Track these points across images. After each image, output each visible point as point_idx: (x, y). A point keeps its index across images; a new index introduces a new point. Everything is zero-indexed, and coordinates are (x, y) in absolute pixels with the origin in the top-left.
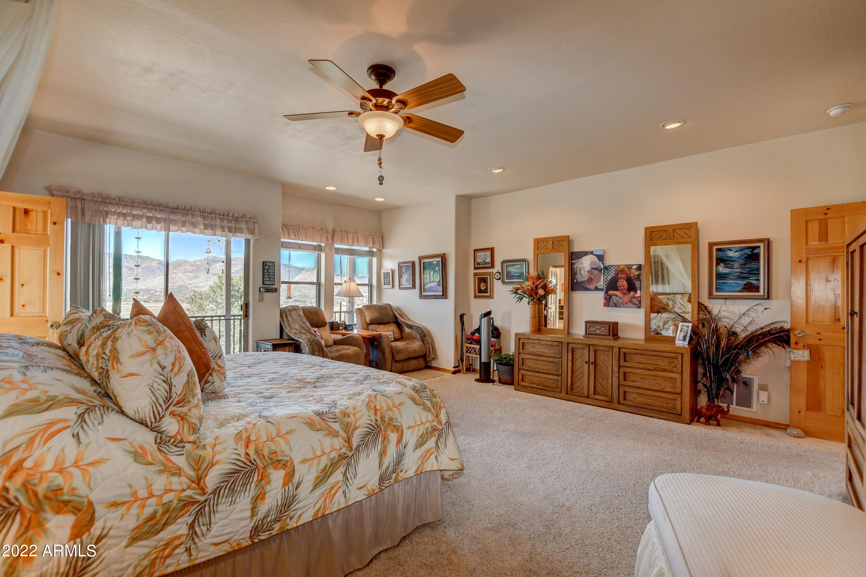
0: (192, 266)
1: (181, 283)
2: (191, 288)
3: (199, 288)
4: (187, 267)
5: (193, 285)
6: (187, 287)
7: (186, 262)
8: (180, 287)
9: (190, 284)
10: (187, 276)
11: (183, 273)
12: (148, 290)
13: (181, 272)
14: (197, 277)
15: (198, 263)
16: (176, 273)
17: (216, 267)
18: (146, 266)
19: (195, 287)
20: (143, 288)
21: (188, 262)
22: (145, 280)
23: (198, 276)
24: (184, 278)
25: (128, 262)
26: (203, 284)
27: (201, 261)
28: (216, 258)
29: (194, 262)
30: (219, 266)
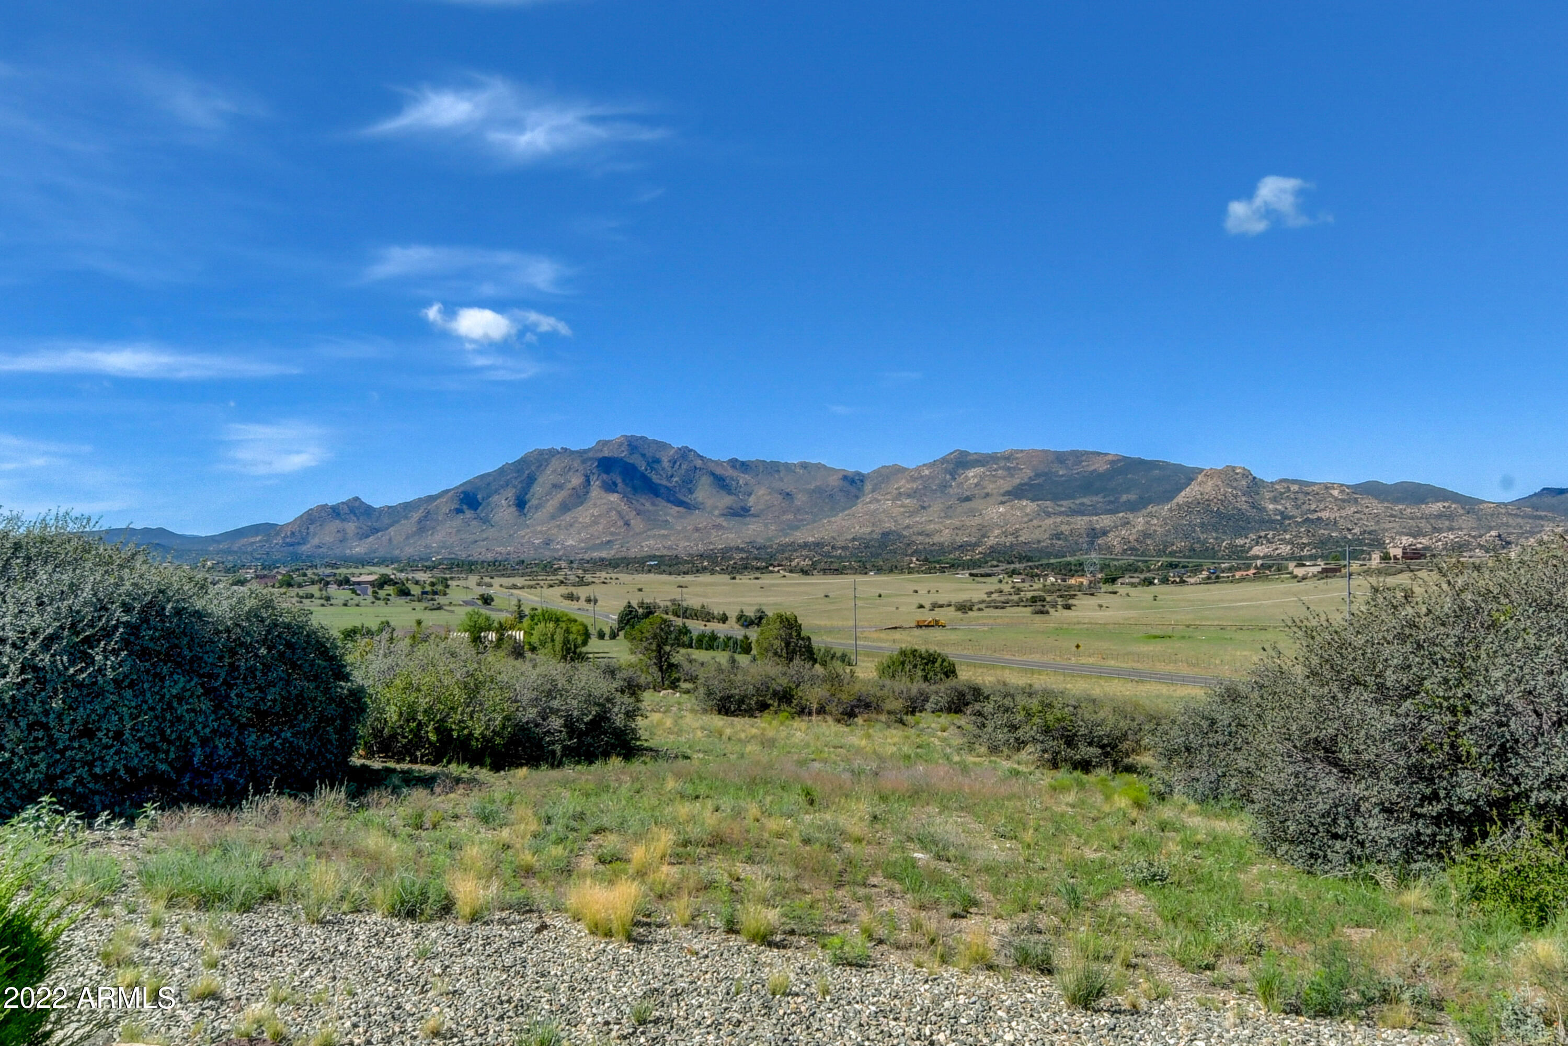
0: (913, 479)
1: (889, 525)
2: (910, 536)
3: (927, 535)
4: (902, 482)
5: (915, 530)
6: (900, 536)
7: (898, 471)
8: (885, 535)
9: (908, 527)
10: (902, 506)
11: (893, 500)
12: (817, 544)
13: (889, 497)
14: (924, 508)
15: (927, 472)
16: (878, 501)
17: (967, 478)
18: (816, 487)
19: (919, 534)
20: (811, 539)
21: (904, 470)
22: (814, 521)
23: (926, 504)
24: (896, 511)
25: (781, 480)
26: (937, 527)
27: (934, 464)
28: (966, 453)
29: (918, 469)
30: (975, 476)
